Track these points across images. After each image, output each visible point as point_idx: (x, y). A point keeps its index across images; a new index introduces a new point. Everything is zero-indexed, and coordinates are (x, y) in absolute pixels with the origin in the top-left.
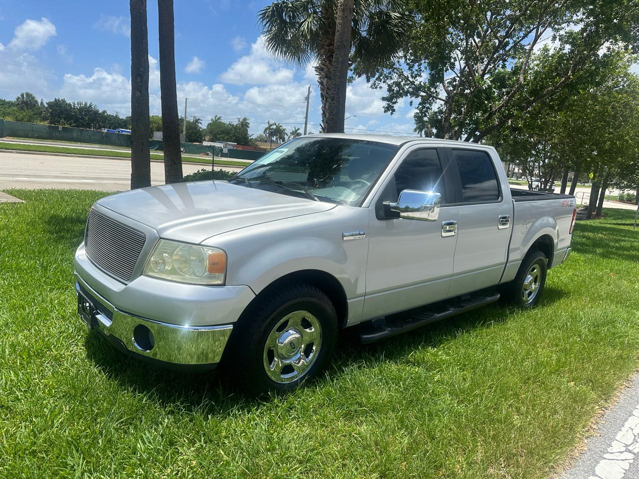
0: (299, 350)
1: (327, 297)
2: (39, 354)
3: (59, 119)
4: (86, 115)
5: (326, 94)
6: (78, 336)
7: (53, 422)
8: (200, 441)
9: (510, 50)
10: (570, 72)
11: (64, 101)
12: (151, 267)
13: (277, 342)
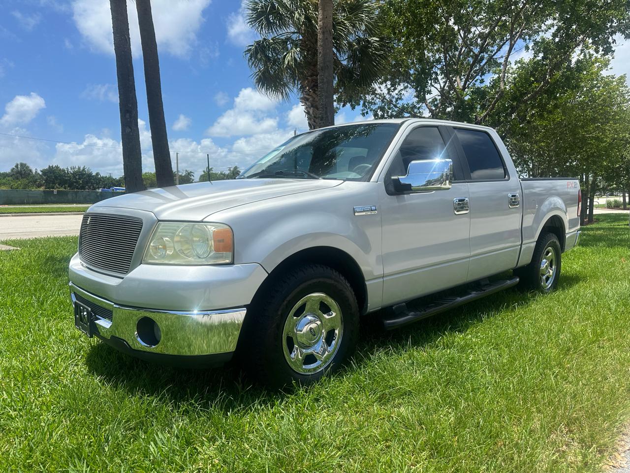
0: (320, 337)
1: (343, 277)
2: (36, 375)
3: (54, 185)
4: (80, 179)
5: (313, 123)
6: (79, 356)
7: (52, 435)
8: (221, 438)
9: (484, 65)
10: (547, 76)
11: (57, 167)
12: (151, 254)
13: (295, 331)
